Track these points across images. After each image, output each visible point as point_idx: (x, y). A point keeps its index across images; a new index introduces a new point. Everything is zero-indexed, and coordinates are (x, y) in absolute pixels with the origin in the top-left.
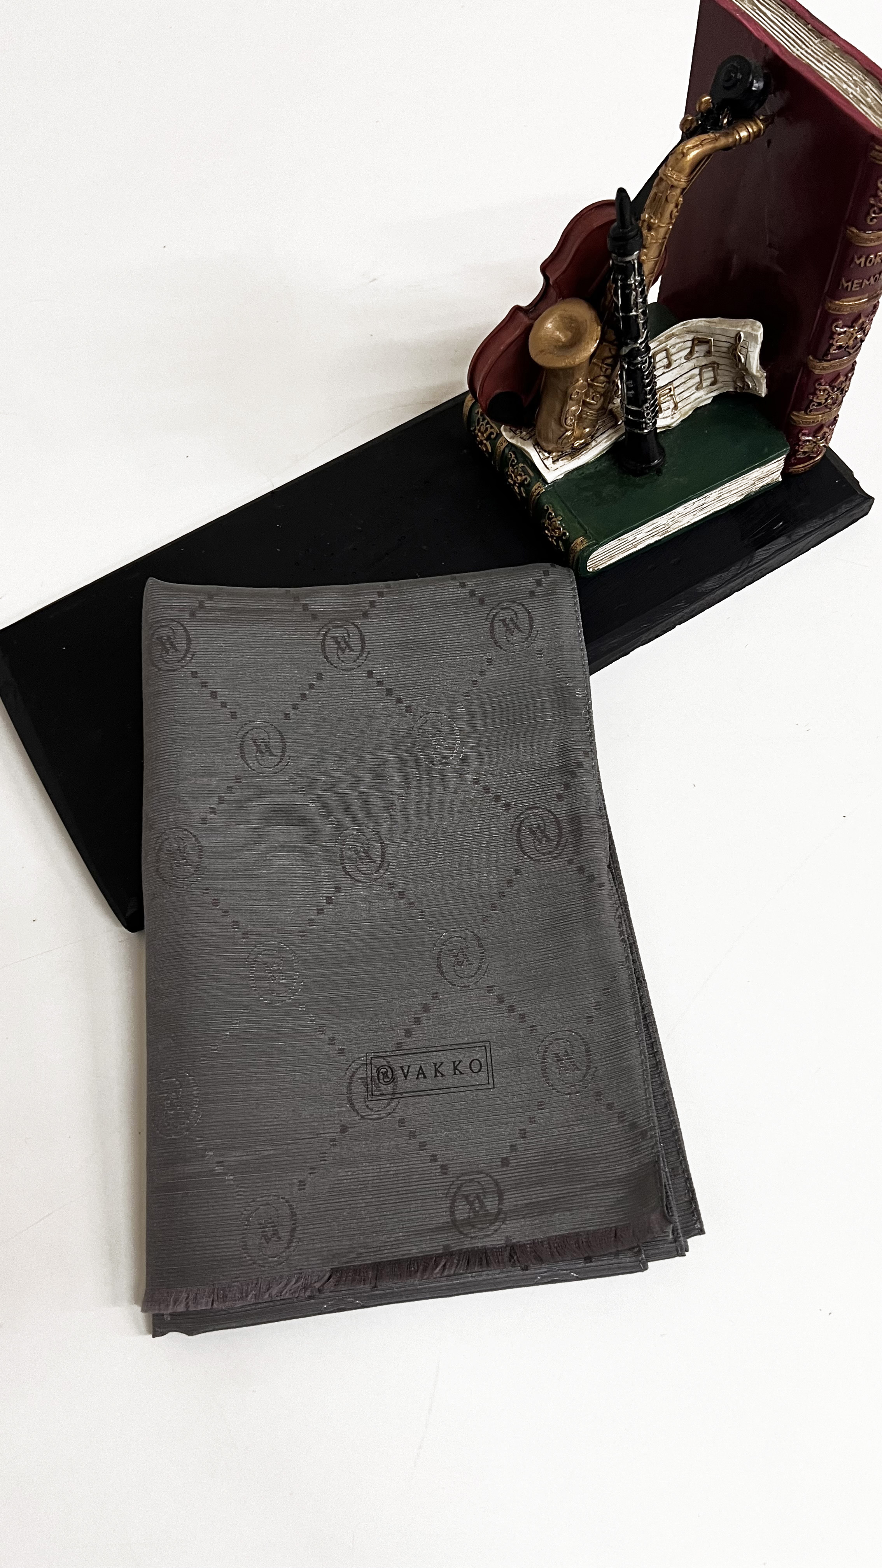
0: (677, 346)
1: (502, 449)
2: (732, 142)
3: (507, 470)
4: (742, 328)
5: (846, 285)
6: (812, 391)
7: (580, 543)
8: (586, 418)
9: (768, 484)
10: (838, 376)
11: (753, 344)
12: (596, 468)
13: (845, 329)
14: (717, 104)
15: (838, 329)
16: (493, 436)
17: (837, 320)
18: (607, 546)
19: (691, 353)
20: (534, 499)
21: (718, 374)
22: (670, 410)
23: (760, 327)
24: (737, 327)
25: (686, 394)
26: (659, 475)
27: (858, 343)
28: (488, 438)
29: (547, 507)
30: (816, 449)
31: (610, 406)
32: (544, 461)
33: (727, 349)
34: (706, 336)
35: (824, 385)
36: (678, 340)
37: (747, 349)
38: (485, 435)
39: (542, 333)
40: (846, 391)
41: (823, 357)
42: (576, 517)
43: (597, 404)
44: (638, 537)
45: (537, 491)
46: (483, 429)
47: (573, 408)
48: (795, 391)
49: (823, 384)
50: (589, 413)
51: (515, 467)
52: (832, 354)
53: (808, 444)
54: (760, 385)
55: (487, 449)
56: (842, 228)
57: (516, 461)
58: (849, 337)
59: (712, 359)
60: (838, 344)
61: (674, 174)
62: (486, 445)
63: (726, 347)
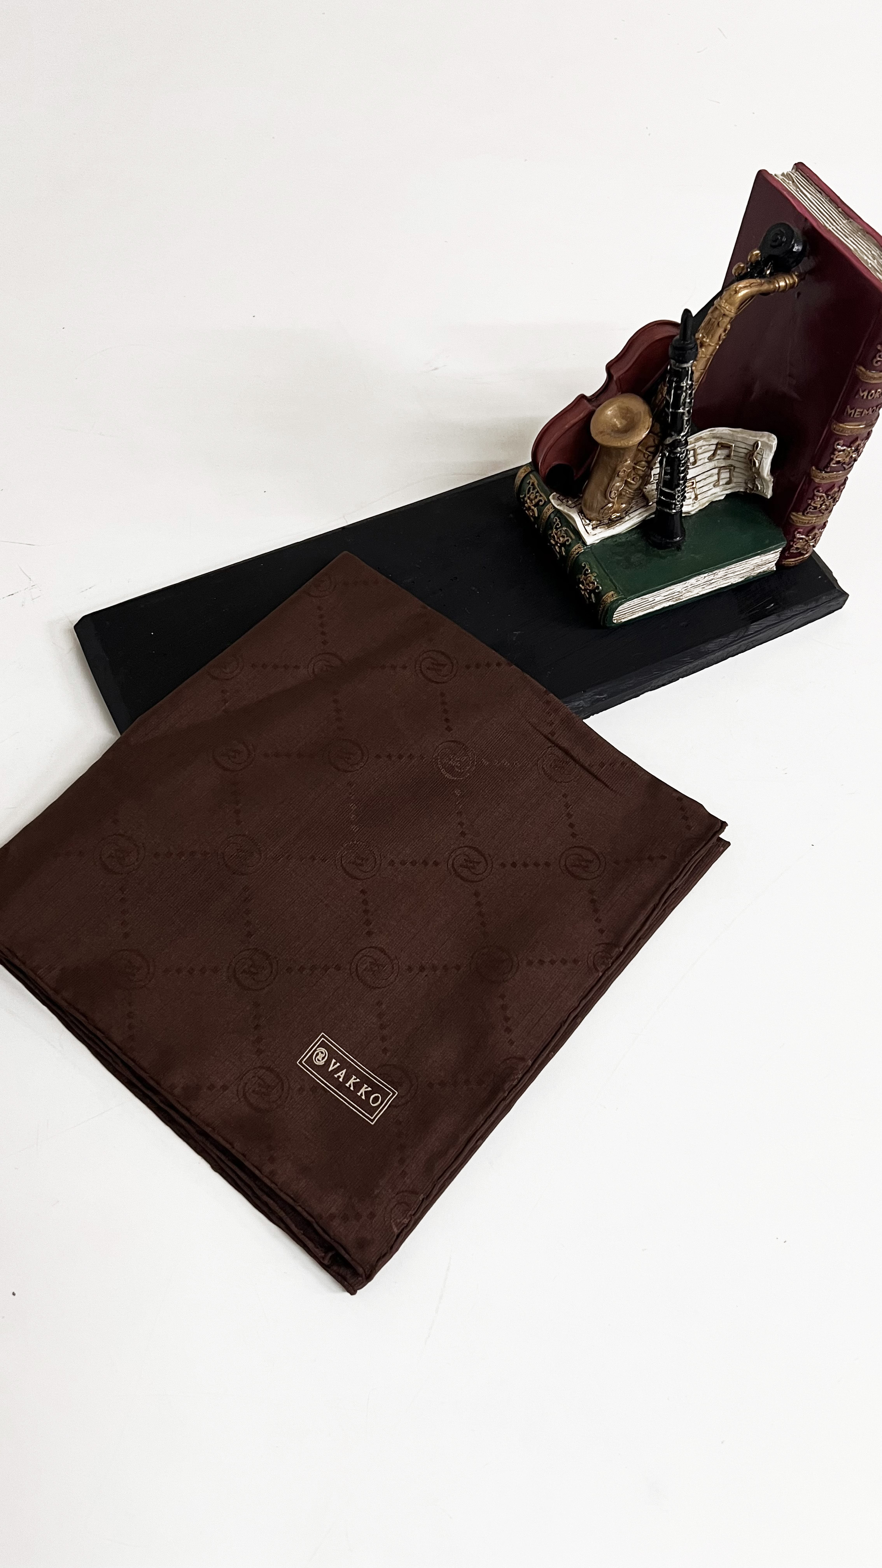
0: (703, 448)
1: (548, 515)
2: (773, 288)
3: (550, 532)
4: (760, 439)
6: (811, 496)
7: (610, 596)
8: (625, 496)
9: (764, 572)
10: (833, 487)
11: (768, 452)
12: (627, 538)
13: (845, 448)
14: (764, 257)
15: (839, 447)
16: (541, 503)
17: (839, 439)
18: (632, 603)
19: (714, 455)
20: (574, 557)
21: (733, 475)
23: (774, 439)
24: (756, 437)
25: (705, 489)
26: (678, 551)
27: (852, 462)
28: (537, 505)
29: (585, 564)
31: (645, 489)
32: (586, 527)
33: (744, 455)
34: (728, 442)
35: (822, 493)
36: (705, 443)
37: (762, 455)
38: (533, 502)
39: (602, 418)
40: (837, 501)
41: (824, 469)
42: (608, 575)
43: (635, 485)
44: (657, 599)
45: (577, 551)
46: (532, 497)
47: (618, 484)
48: (796, 495)
50: (627, 492)
51: (559, 530)
52: (832, 466)
53: (801, 541)
54: (768, 487)
55: (534, 514)
56: (853, 366)
57: (560, 525)
58: (847, 454)
59: (729, 462)
60: (837, 459)
61: (727, 306)
62: (533, 510)
63: (744, 453)
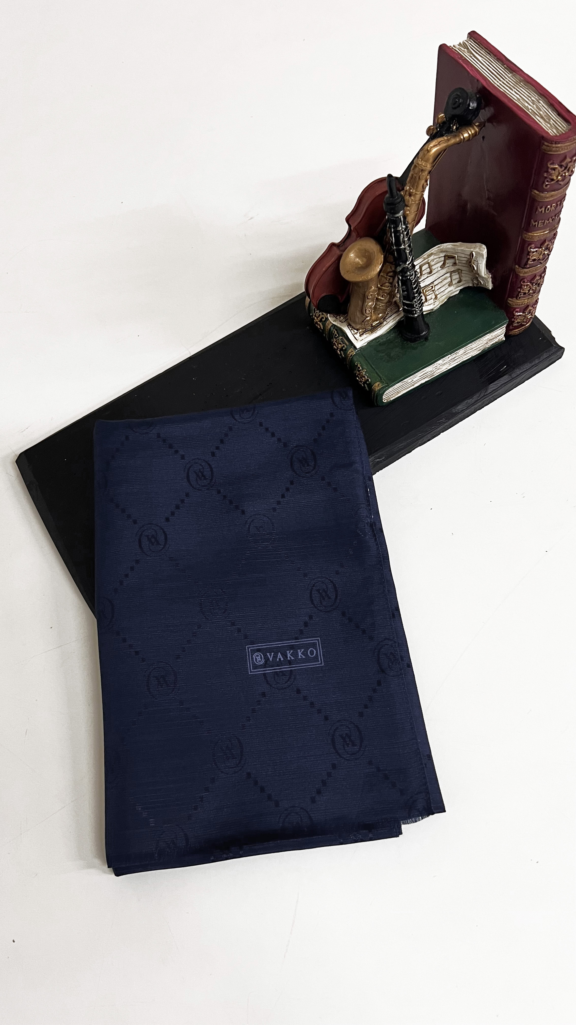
0: (435, 260)
1: (329, 327)
2: (459, 141)
3: (332, 341)
4: (474, 249)
5: (534, 224)
6: (520, 286)
7: (377, 386)
8: (379, 308)
9: (496, 343)
10: (535, 276)
11: (481, 258)
12: (387, 338)
13: (536, 249)
14: (449, 118)
15: (532, 250)
16: (323, 320)
17: (531, 244)
18: (395, 387)
19: (444, 264)
20: (349, 358)
21: (462, 276)
22: (433, 300)
23: (484, 249)
24: (471, 248)
25: (442, 289)
26: (426, 341)
27: (546, 256)
28: (321, 321)
29: (357, 364)
30: (525, 320)
31: (394, 300)
32: (354, 335)
33: (465, 262)
34: (452, 254)
35: (526, 283)
36: (435, 257)
37: (478, 261)
38: (319, 319)
39: (348, 260)
40: (542, 285)
41: (524, 266)
42: (375, 370)
43: (385, 300)
44: (415, 380)
45: (351, 354)
46: (317, 315)
47: (370, 304)
48: (509, 286)
49: (526, 281)
50: (380, 305)
51: (337, 339)
52: (530, 264)
53: (520, 317)
54: (488, 282)
55: (320, 326)
56: (529, 191)
57: (337, 335)
58: (539, 253)
59: (457, 267)
60: (533, 258)
61: (423, 163)
62: (319, 324)
63: (465, 261)
